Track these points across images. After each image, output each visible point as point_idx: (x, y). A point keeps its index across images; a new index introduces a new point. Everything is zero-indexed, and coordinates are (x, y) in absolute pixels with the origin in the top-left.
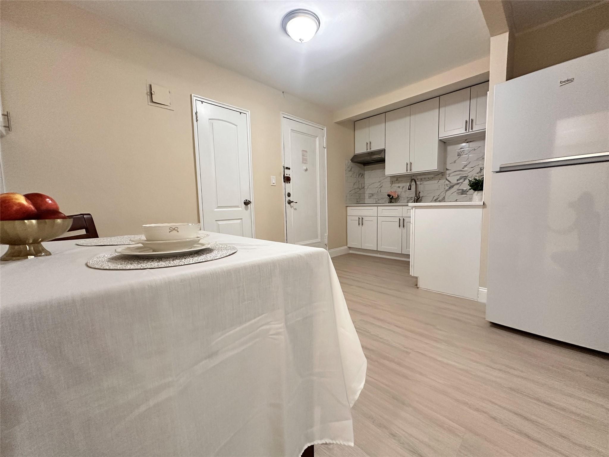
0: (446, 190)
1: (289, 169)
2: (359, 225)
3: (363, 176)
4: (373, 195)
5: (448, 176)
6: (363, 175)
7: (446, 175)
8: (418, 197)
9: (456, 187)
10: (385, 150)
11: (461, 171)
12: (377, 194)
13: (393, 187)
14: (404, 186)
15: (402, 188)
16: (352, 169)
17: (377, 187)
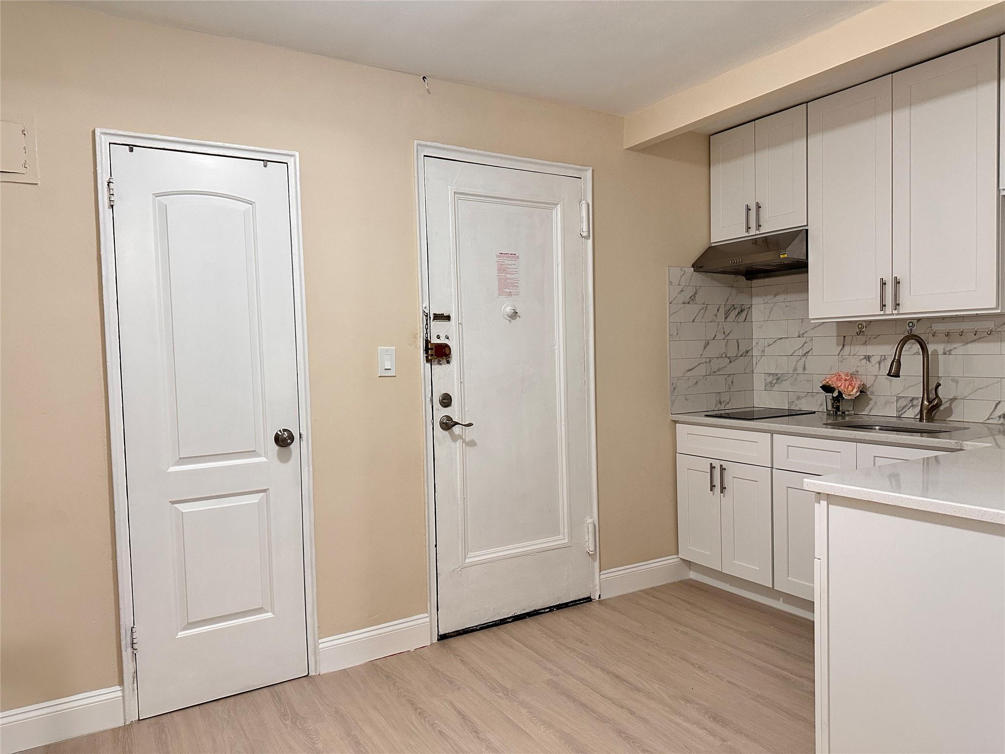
1: (448, 318)
2: (711, 490)
3: (744, 314)
4: (778, 378)
6: (743, 311)
8: (934, 400)
10: (807, 230)
12: (792, 377)
13: (844, 359)
14: (885, 357)
15: (878, 364)
16: (697, 296)
17: (793, 354)
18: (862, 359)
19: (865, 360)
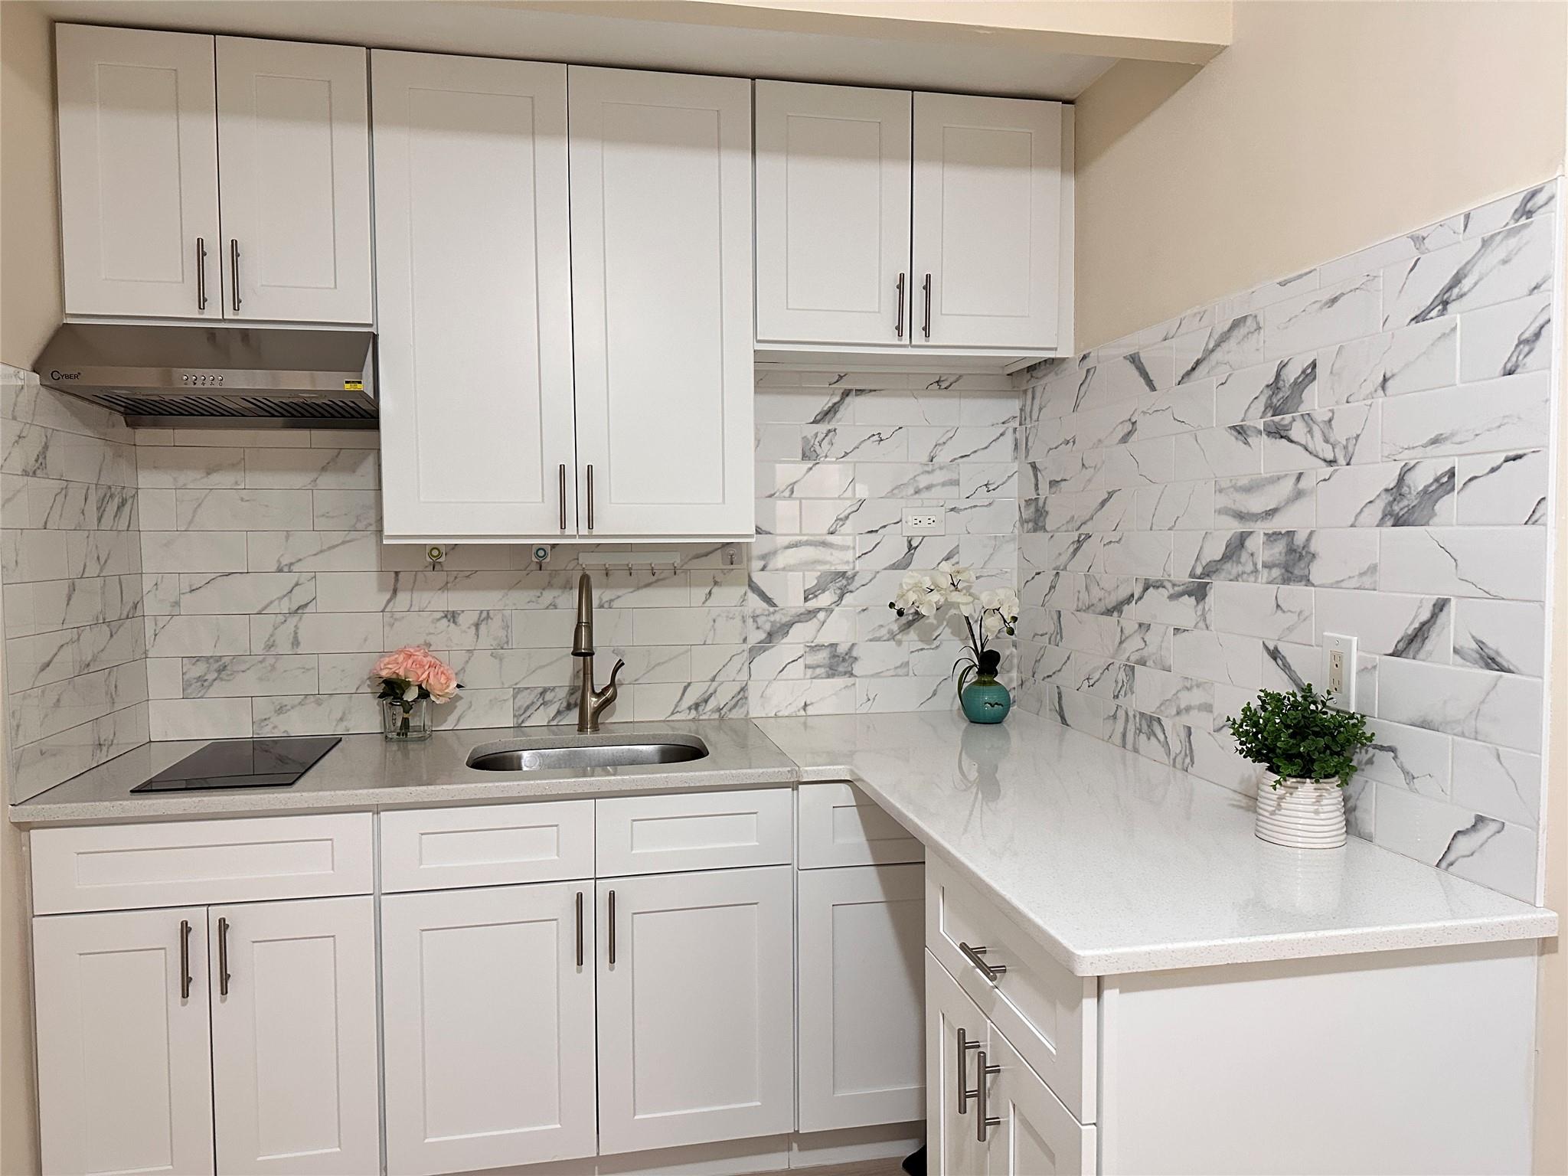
0: (751, 650)
2: (185, 994)
3: (127, 509)
4: (222, 668)
5: (757, 564)
6: (126, 501)
7: (749, 560)
8: (606, 689)
9: (801, 633)
10: (375, 337)
11: (824, 544)
12: (261, 662)
13: (396, 620)
14: (488, 614)
15: (473, 628)
16: (49, 454)
17: (265, 608)
18: (439, 620)
19: (445, 620)
